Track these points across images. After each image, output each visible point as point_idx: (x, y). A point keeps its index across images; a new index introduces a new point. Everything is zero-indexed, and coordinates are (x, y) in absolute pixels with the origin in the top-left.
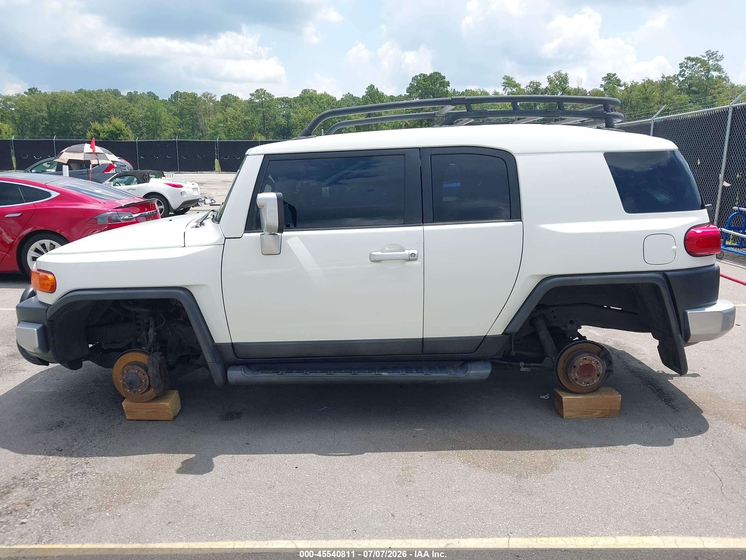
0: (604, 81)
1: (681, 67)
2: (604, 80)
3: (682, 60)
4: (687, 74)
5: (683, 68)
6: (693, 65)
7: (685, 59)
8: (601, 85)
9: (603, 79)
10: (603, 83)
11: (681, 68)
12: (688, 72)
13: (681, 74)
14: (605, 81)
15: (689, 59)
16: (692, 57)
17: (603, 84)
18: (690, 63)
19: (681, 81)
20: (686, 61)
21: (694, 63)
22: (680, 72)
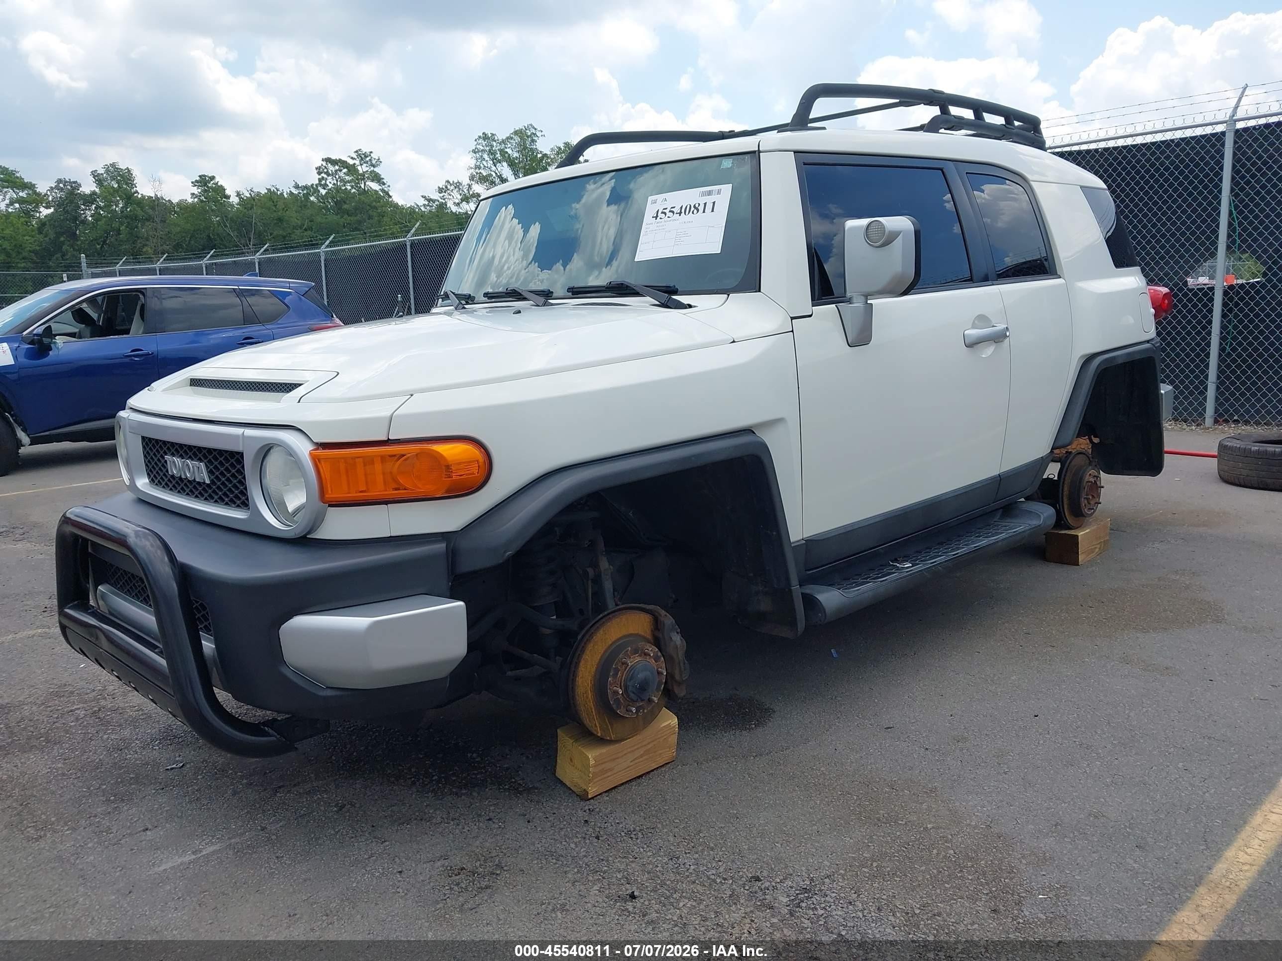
0: (196, 188)
1: (319, 173)
2: (196, 186)
3: (319, 163)
4: (330, 186)
5: (323, 175)
6: (336, 171)
7: (323, 160)
8: (193, 194)
9: (194, 183)
10: (196, 190)
11: (319, 175)
12: (330, 181)
13: (322, 183)
14: (198, 188)
15: (328, 160)
16: (333, 158)
17: (196, 193)
18: (331, 168)
19: (323, 194)
20: (324, 164)
21: (337, 167)
22: (320, 180)
